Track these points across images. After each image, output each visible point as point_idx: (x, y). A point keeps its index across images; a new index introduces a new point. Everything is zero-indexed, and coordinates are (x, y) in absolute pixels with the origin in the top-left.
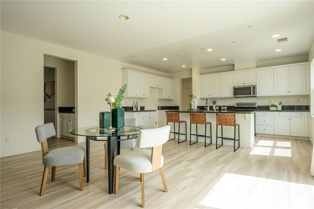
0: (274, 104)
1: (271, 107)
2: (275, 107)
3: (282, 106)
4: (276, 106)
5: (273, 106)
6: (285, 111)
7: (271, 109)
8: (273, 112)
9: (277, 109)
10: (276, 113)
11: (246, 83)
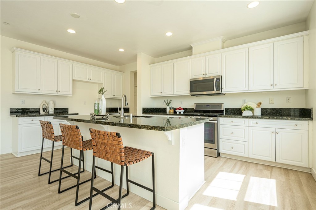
0: (248, 106)
1: (244, 110)
2: (250, 110)
3: (262, 109)
4: (252, 110)
5: (247, 108)
6: (266, 118)
7: (245, 113)
8: (246, 120)
9: (253, 113)
10: (251, 120)
11: (208, 74)
